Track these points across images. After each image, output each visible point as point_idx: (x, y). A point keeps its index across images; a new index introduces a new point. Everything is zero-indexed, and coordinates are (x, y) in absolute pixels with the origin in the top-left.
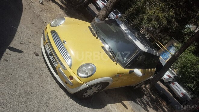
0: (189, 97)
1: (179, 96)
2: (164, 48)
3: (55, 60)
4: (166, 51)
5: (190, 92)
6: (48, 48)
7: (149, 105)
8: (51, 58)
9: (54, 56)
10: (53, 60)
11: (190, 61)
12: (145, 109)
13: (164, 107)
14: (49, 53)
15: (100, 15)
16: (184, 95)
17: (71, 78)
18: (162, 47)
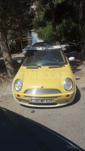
0: (68, 45)
1: (64, 50)
2: (29, 39)
3: (49, 100)
4: (31, 38)
5: (65, 43)
6: (36, 100)
7: (75, 67)
8: (45, 102)
9: (45, 100)
10: (47, 102)
11: (50, 30)
12: (78, 71)
13: (77, 61)
14: (40, 102)
15: (6, 58)
16: (66, 47)
17: (68, 96)
18: (27, 39)
